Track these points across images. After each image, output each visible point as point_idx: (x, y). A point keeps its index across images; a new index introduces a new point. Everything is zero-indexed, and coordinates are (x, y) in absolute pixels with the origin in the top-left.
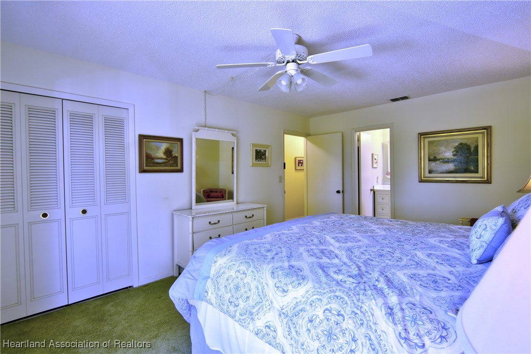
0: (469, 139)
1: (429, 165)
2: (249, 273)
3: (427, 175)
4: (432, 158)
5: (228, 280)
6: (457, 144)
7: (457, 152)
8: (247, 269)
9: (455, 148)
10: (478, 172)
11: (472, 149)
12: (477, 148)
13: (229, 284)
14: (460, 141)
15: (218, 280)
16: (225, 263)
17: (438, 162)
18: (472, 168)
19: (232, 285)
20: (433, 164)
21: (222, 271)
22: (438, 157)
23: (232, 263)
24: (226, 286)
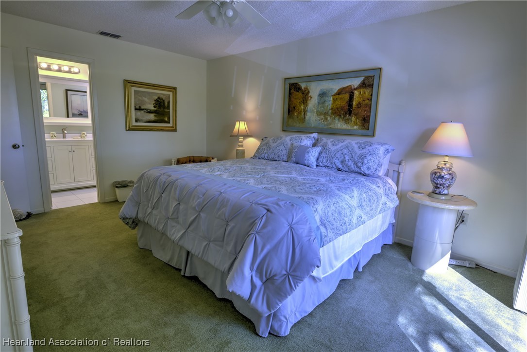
0: (164, 95)
1: (135, 114)
2: (338, 200)
3: (134, 123)
4: (137, 107)
5: (333, 214)
6: (156, 98)
7: (156, 104)
8: (335, 199)
9: (155, 101)
10: (169, 123)
11: (166, 104)
12: (169, 102)
13: (335, 216)
14: (158, 96)
15: (329, 219)
16: (324, 206)
17: (142, 112)
18: (166, 119)
19: (336, 215)
20: (139, 113)
21: (326, 212)
22: (142, 107)
23: (327, 202)
24: (334, 219)
